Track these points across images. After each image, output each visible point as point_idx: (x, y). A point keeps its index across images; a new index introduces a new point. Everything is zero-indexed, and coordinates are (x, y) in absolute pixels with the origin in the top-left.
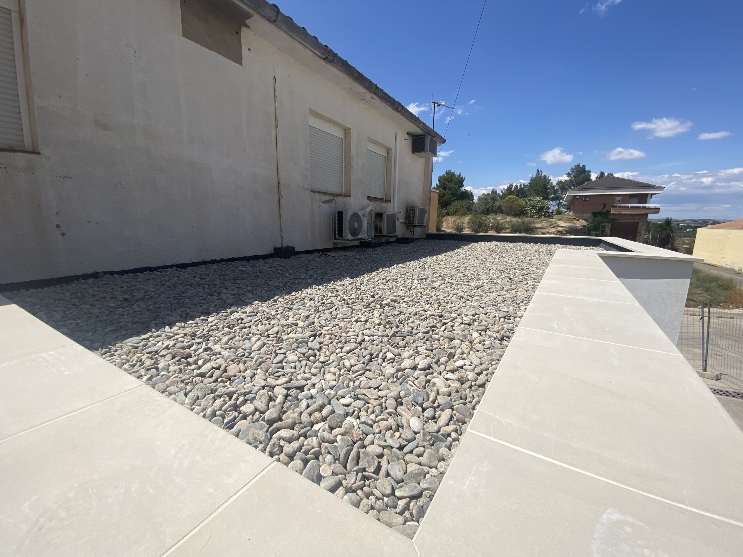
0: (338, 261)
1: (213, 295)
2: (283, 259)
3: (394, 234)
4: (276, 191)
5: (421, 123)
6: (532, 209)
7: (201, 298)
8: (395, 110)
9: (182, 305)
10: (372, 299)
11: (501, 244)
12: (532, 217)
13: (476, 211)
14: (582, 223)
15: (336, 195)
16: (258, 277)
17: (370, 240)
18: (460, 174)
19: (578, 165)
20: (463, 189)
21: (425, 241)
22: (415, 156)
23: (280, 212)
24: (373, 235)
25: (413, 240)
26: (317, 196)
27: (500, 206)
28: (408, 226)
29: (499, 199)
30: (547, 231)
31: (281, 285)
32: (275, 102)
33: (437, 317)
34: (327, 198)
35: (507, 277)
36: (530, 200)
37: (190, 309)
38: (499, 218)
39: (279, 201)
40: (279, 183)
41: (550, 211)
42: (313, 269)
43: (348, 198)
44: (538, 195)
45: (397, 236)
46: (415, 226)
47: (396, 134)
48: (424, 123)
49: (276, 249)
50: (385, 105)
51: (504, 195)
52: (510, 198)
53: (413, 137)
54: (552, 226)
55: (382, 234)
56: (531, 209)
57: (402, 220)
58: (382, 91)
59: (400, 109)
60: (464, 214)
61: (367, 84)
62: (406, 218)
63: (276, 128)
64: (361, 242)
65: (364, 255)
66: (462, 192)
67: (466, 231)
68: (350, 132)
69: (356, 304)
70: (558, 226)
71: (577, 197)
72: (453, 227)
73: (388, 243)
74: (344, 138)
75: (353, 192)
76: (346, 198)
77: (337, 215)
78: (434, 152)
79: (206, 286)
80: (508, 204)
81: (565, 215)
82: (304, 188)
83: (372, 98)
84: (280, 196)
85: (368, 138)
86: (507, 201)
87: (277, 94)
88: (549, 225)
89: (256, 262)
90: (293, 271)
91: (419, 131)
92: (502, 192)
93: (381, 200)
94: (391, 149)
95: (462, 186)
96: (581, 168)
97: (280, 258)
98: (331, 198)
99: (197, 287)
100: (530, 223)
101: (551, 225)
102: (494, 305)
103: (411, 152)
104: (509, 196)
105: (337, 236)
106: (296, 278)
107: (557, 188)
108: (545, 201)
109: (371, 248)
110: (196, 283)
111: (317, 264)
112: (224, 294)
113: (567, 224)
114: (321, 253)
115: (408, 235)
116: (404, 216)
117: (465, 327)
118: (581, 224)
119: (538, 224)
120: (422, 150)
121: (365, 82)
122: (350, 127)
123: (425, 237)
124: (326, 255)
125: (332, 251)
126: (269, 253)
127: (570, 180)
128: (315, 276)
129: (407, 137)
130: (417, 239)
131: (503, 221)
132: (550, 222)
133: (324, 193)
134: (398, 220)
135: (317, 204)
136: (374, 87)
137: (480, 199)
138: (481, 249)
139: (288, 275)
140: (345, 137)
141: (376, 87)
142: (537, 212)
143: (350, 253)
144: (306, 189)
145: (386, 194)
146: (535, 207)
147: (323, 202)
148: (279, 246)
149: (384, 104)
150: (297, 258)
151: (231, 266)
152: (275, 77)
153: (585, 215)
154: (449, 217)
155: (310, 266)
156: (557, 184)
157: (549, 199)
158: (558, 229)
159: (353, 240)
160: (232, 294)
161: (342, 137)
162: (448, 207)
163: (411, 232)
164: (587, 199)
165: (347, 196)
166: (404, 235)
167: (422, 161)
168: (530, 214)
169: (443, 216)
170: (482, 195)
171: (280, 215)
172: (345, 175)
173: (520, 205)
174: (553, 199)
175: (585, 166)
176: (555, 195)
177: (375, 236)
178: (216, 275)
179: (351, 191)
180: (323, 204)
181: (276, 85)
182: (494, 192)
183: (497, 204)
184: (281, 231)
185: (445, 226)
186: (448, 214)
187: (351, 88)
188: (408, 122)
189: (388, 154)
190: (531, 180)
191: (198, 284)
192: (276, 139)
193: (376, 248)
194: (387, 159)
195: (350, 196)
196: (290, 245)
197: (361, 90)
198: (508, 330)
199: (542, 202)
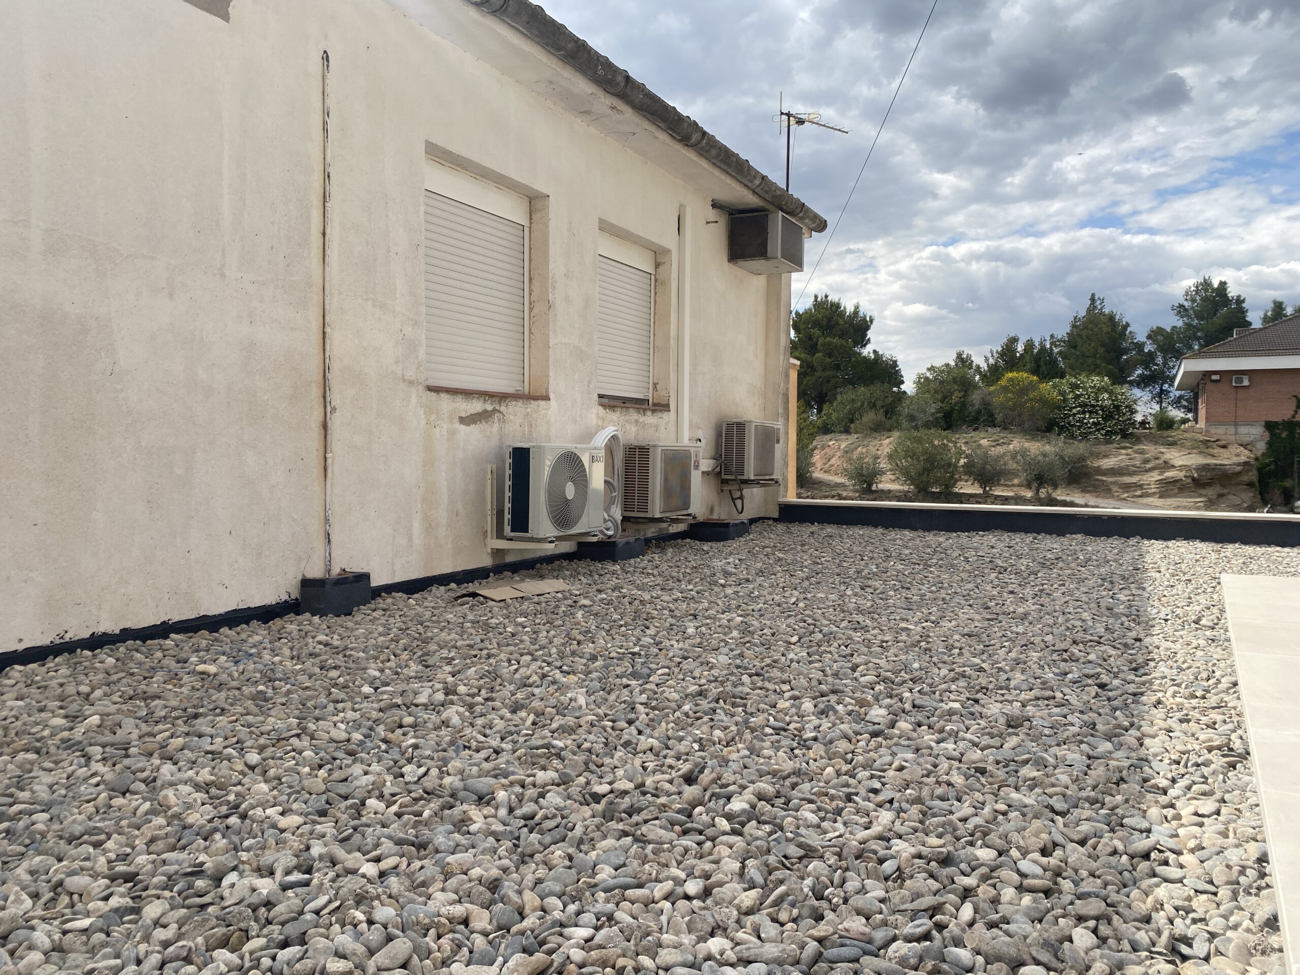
0: (520, 620)
1: (128, 791)
2: (332, 620)
3: (685, 512)
4: (316, 391)
5: (755, 178)
6: (1084, 412)
7: (90, 808)
8: (680, 141)
9: (27, 841)
10: (690, 791)
11: (1021, 541)
12: (1085, 436)
13: (912, 418)
14: (1238, 455)
15: (503, 397)
16: (266, 700)
17: (610, 533)
18: (857, 307)
19: (1207, 284)
20: (867, 351)
21: (781, 528)
22: (736, 271)
23: (325, 459)
24: (619, 517)
25: (742, 529)
26: (445, 403)
27: (986, 404)
28: (724, 482)
29: (980, 384)
30: (1133, 479)
31: (357, 736)
32: (325, 123)
33: (933, 864)
34: (477, 406)
35: (1088, 676)
36: (1075, 387)
37: (60, 860)
38: (984, 442)
39: (325, 426)
40: (326, 370)
41: (1139, 418)
42: (449, 660)
43: (542, 403)
44: (1094, 370)
45: (694, 518)
46: (746, 482)
47: (682, 207)
48: (764, 178)
49: (306, 583)
50: (652, 128)
51: (994, 373)
52: (1011, 379)
53: (731, 214)
54: (1148, 466)
55: (649, 515)
56: (1079, 413)
57: (706, 464)
58: (641, 88)
59: (695, 137)
60: (878, 429)
61: (600, 72)
62: (717, 457)
63: (325, 201)
64: (580, 544)
65: (599, 591)
66: (866, 360)
67: (887, 482)
68: (545, 208)
69: (644, 815)
70: (1167, 466)
71: (1214, 377)
72: (846, 470)
73: (664, 541)
74: (526, 223)
75: (557, 384)
76: (534, 404)
77: (509, 461)
78: (796, 260)
79: (96, 751)
80: (1008, 400)
81: (1185, 431)
82: (404, 380)
83: (613, 108)
84: (329, 409)
85: (601, 221)
86: (1005, 389)
87: (331, 102)
88: (1138, 463)
89: (244, 636)
90: (382, 671)
91: (749, 199)
92: (987, 359)
93: (639, 404)
94: (668, 251)
95: (863, 341)
96: (1214, 290)
97: (323, 614)
98: (489, 407)
99: (64, 754)
100: (1082, 459)
101: (1147, 461)
102: (1093, 802)
103: (726, 260)
104: (1010, 375)
105: (507, 529)
106: (399, 701)
107: (1149, 347)
108: (1118, 389)
109: (614, 560)
110: (52, 735)
111: (453, 636)
112: (172, 784)
113: (1195, 460)
114: (453, 585)
115: (722, 513)
116: (710, 451)
117: (1042, 907)
118: (1236, 460)
119: (1105, 460)
120: (761, 252)
121: (596, 66)
122: (544, 190)
123: (776, 515)
124: (474, 595)
125: (487, 577)
126: (284, 597)
127: (1189, 326)
128: (462, 689)
129: (712, 214)
130: (753, 521)
131: (1000, 450)
132: (1142, 452)
133: (467, 394)
134: (697, 467)
135: (445, 426)
136: (620, 79)
137: (923, 383)
138: (967, 560)
139: (367, 689)
140: (531, 219)
141: (628, 78)
142: (1098, 423)
143: (550, 586)
144: (411, 383)
145: (655, 385)
146: (1092, 406)
147: (463, 420)
148: (316, 571)
149: (646, 125)
150: (379, 613)
151: (159, 654)
152: (326, 57)
153: (1243, 430)
154: (828, 437)
155: (433, 647)
156: (1149, 337)
157: (1131, 383)
158: (1167, 474)
159: (559, 538)
160: (197, 787)
161: (523, 220)
162: (825, 407)
163: (734, 500)
164: (1246, 383)
165: (536, 398)
166: (712, 510)
167: (758, 283)
168: (1079, 428)
169: (812, 436)
170: (929, 369)
171: (325, 469)
172: (530, 332)
173: (1043, 401)
174: (1144, 382)
175: (1225, 283)
176: (1145, 369)
177: (625, 519)
178: (116, 698)
179: (551, 381)
180: (462, 427)
181: (329, 76)
182: (963, 361)
183: (976, 397)
184: (327, 520)
185: (819, 465)
186: (826, 429)
187: (551, 82)
188: (717, 173)
189: (657, 265)
190: (1074, 326)
191: (63, 741)
192: (324, 234)
193: (632, 561)
194: (656, 280)
195: (547, 398)
196: (357, 567)
197: (583, 86)
198: (1177, 909)
199: (1111, 393)
